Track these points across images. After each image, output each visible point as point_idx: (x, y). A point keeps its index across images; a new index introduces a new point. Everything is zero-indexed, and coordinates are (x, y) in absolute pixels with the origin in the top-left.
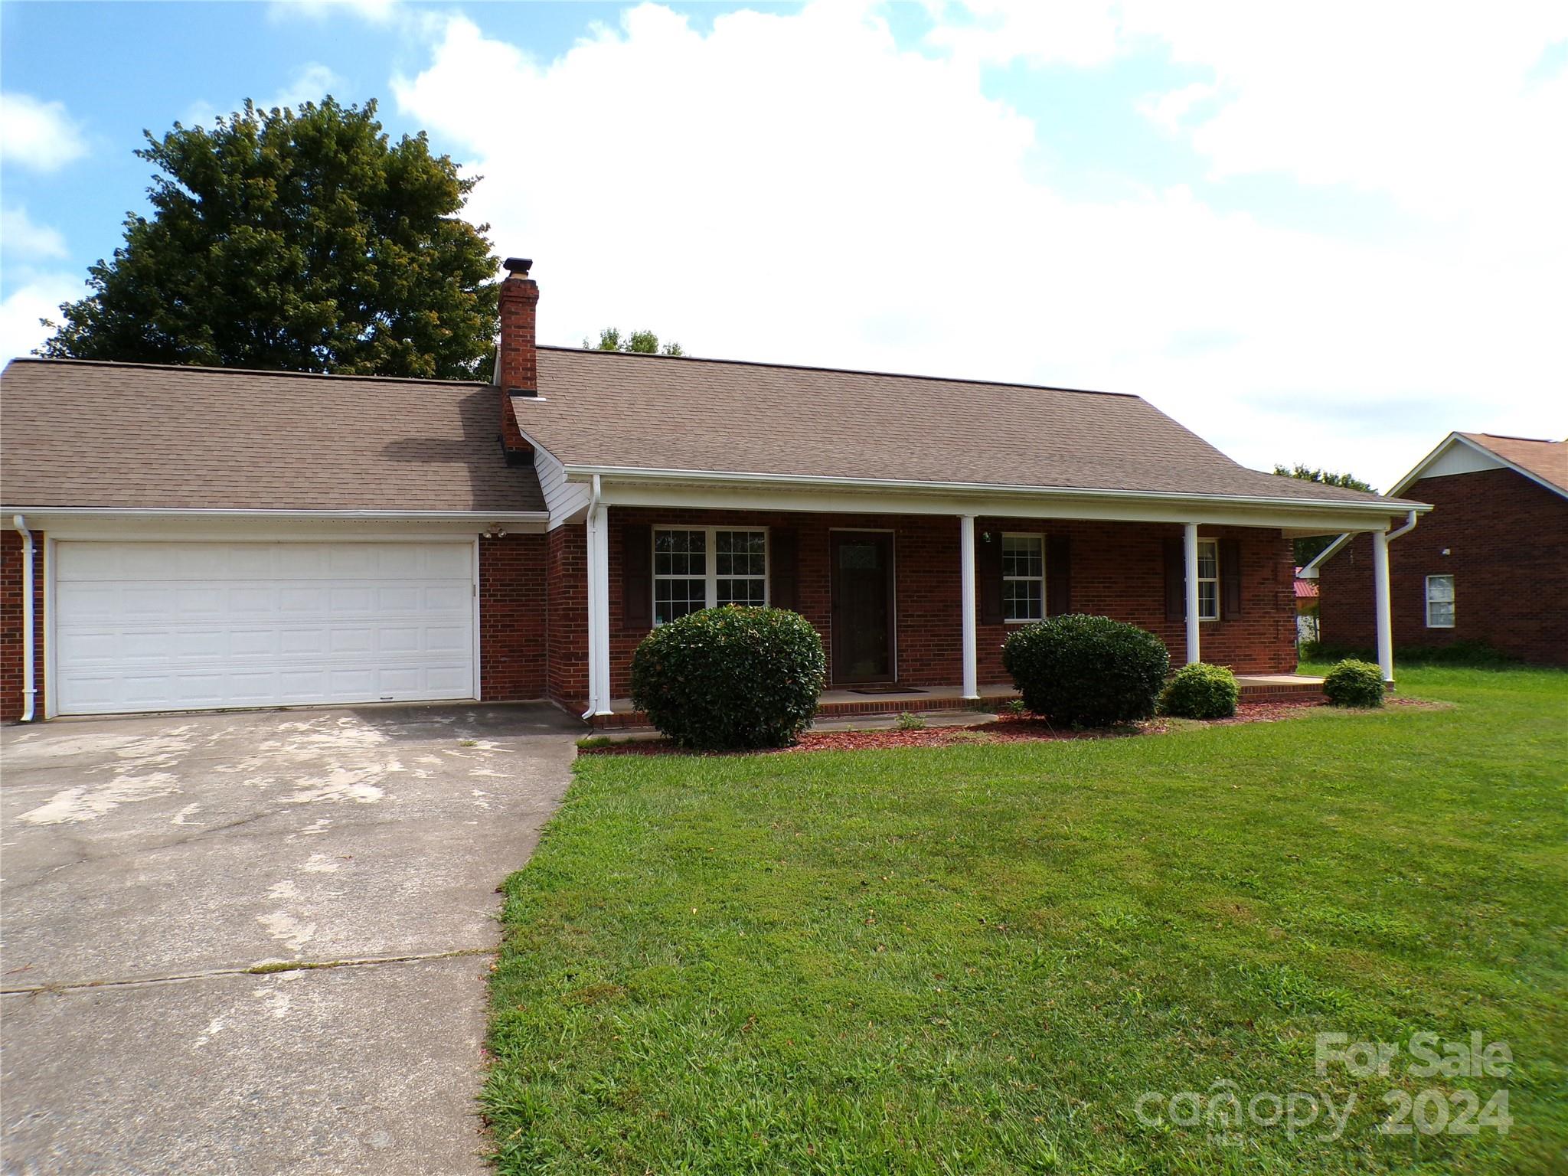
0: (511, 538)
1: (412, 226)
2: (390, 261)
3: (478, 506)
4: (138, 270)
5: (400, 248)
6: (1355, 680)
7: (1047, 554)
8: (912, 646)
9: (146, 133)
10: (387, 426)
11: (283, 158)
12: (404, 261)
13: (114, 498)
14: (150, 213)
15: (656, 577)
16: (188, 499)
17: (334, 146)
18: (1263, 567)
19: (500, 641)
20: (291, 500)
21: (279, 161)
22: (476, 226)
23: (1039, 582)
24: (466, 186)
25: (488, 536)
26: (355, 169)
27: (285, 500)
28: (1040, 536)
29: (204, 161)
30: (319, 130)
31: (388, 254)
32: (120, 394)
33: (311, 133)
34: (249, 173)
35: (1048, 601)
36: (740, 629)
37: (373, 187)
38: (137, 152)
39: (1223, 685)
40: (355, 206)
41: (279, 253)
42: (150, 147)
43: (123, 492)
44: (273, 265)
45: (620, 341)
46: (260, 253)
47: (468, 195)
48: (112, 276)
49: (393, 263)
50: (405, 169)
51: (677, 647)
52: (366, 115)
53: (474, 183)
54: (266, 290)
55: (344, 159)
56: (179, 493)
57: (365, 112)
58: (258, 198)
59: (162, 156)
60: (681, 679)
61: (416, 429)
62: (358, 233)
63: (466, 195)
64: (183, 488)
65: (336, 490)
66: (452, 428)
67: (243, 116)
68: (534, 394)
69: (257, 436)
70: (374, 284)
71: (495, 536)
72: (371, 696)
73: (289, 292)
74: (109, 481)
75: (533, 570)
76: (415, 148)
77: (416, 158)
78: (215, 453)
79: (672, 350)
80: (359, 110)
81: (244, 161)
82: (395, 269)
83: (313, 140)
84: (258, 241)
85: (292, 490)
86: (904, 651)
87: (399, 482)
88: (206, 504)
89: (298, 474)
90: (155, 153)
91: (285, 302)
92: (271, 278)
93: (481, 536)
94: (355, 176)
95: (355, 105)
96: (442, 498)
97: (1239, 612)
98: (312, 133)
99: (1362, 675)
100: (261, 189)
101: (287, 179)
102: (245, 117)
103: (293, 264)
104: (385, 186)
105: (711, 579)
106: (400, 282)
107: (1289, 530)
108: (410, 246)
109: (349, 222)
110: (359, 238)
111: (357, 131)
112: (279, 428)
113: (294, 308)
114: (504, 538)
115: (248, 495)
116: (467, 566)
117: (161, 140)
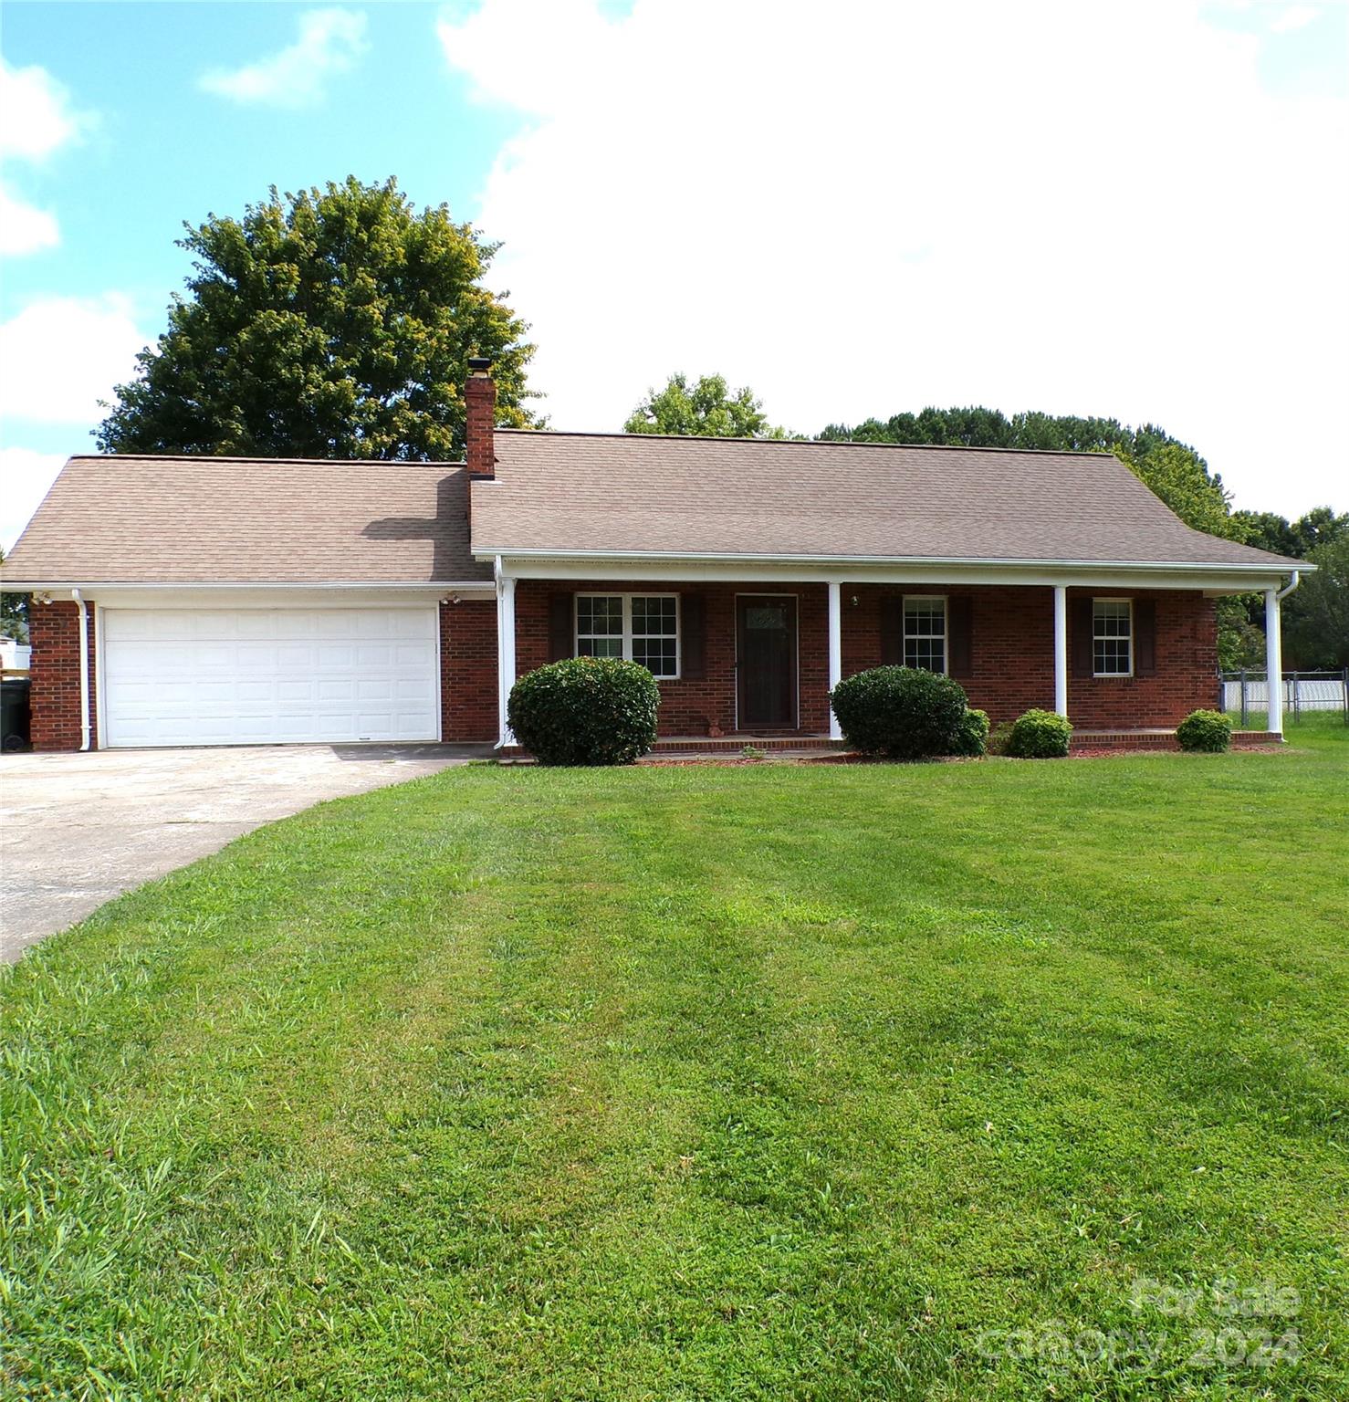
0: (465, 604)
1: (432, 298)
2: (409, 335)
3: (437, 577)
4: (178, 355)
5: (419, 324)
6: (1197, 727)
7: (949, 615)
8: (813, 697)
9: (185, 224)
10: (371, 507)
11: (307, 238)
12: (422, 336)
13: (146, 574)
14: (189, 298)
15: (578, 637)
16: (202, 575)
17: (355, 223)
18: (1181, 625)
19: (458, 692)
20: (282, 575)
21: (303, 244)
22: (497, 293)
23: (942, 640)
24: (487, 253)
25: (446, 602)
26: (375, 246)
27: (278, 575)
28: (944, 598)
29: (235, 250)
30: (340, 208)
31: (407, 329)
32: (154, 485)
33: (333, 214)
34: (275, 259)
35: (950, 657)
36: (580, 674)
37: (394, 262)
38: (178, 242)
39: (1049, 729)
40: (372, 283)
41: (302, 334)
42: (189, 236)
43: (154, 569)
44: (296, 346)
45: (688, 385)
46: (286, 334)
47: (491, 261)
48: (157, 361)
49: (412, 338)
50: (424, 244)
51: (532, 688)
52: (386, 193)
53: (496, 250)
54: (290, 371)
55: (365, 237)
56: (196, 570)
57: (386, 189)
58: (283, 281)
59: (200, 244)
60: (534, 712)
61: (396, 511)
62: (376, 310)
63: (488, 261)
64: (200, 565)
65: (321, 566)
66: (426, 508)
67: (268, 202)
68: (492, 478)
69: (261, 519)
70: (393, 360)
71: (451, 602)
72: (354, 738)
73: (312, 371)
74: (144, 560)
75: (485, 631)
76: (436, 220)
77: (436, 230)
78: (227, 535)
79: (743, 394)
80: (381, 187)
81: (270, 247)
82: (413, 343)
83: (337, 220)
84: (283, 325)
85: (285, 566)
86: (805, 702)
87: (373, 557)
88: (216, 579)
89: (292, 552)
90: (193, 242)
91: (308, 381)
92: (296, 359)
93: (441, 604)
94: (376, 255)
95: (376, 182)
96: (407, 571)
97: (1154, 668)
98: (335, 213)
99: (1203, 722)
100: (285, 273)
101: (312, 260)
102: (271, 203)
103: (316, 344)
104: (405, 262)
105: (628, 637)
106: (418, 357)
107: (1210, 591)
108: (429, 318)
109: (369, 300)
110: (376, 316)
111: (378, 208)
112: (281, 511)
113: (315, 387)
114: (458, 604)
115: (250, 570)
116: (431, 627)
117: (197, 229)
